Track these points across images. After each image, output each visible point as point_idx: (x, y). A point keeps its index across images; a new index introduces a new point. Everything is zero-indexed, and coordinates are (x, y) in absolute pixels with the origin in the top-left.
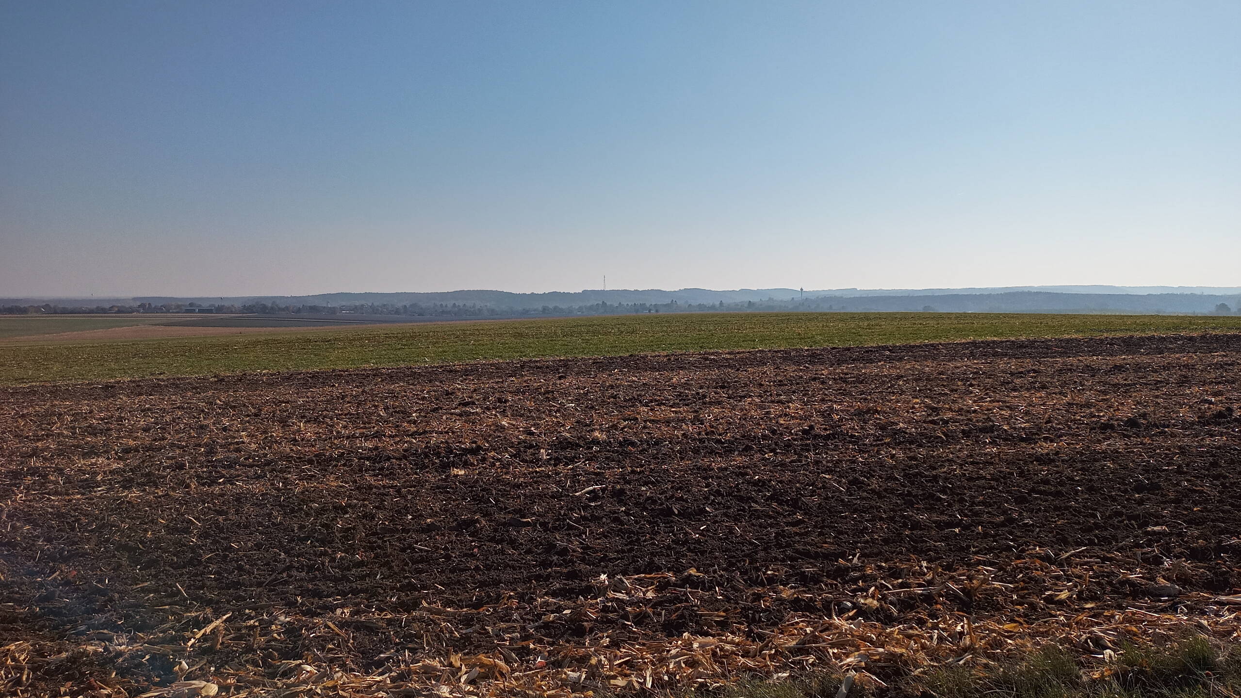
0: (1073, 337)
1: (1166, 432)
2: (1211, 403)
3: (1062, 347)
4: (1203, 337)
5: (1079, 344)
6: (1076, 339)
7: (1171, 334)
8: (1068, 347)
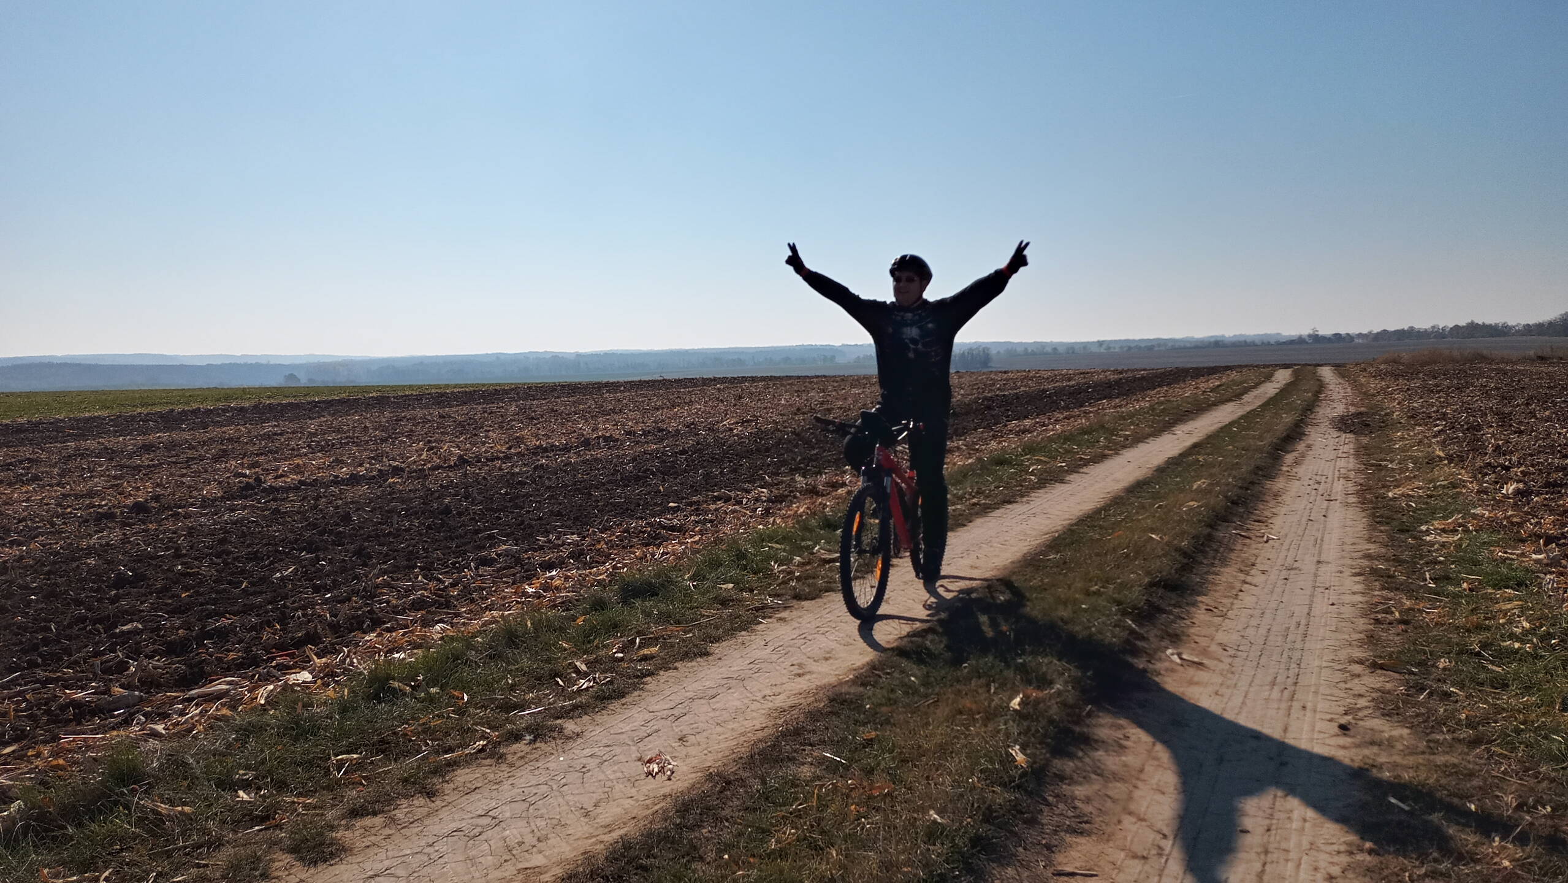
0: (96, 414)
1: (179, 513)
2: (245, 476)
3: (79, 428)
4: (256, 407)
5: (102, 424)
6: (98, 417)
7: (220, 405)
8: (86, 428)
